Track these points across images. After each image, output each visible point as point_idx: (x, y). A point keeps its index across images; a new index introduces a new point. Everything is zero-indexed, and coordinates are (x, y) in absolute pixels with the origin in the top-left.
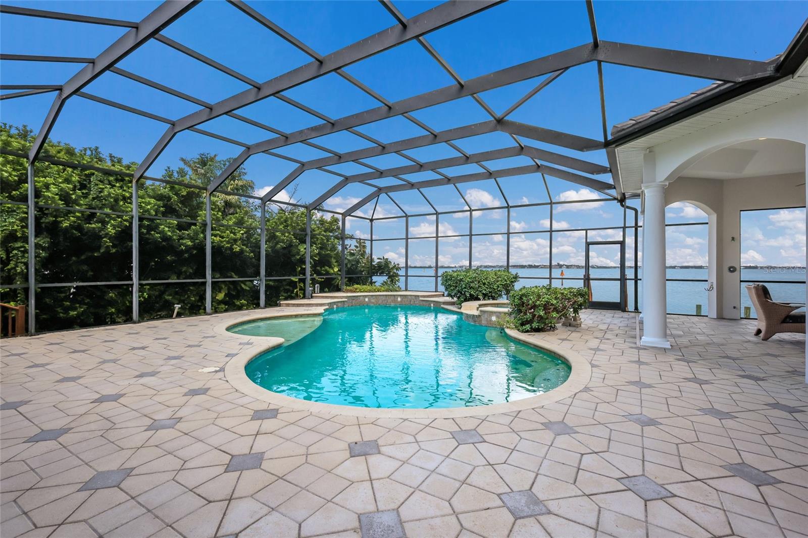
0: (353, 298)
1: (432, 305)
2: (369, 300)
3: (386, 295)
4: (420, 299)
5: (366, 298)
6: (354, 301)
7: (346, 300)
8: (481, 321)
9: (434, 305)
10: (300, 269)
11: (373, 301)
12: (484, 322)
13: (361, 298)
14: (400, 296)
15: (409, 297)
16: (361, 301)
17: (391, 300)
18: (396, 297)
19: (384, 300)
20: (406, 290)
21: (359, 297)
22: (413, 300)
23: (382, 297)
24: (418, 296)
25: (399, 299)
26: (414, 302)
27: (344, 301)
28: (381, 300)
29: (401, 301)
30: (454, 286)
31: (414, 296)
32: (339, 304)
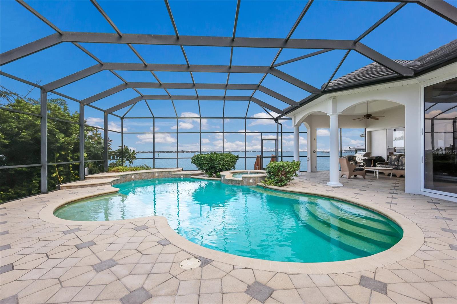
0: (123, 176)
1: (182, 177)
2: (135, 177)
3: (147, 173)
4: (173, 173)
5: (132, 175)
6: (124, 179)
7: (119, 178)
8: (243, 183)
9: (183, 176)
10: (58, 155)
11: (138, 177)
12: (245, 184)
13: (130, 175)
14: (157, 172)
15: (164, 173)
16: (129, 178)
17: (150, 176)
18: (154, 173)
19: (146, 176)
20: (154, 168)
21: (128, 175)
22: (167, 175)
23: (144, 174)
24: (171, 171)
25: (157, 175)
26: (168, 175)
27: (118, 180)
28: (143, 176)
29: (158, 176)
30: (206, 164)
31: (167, 171)
32: (115, 182)
